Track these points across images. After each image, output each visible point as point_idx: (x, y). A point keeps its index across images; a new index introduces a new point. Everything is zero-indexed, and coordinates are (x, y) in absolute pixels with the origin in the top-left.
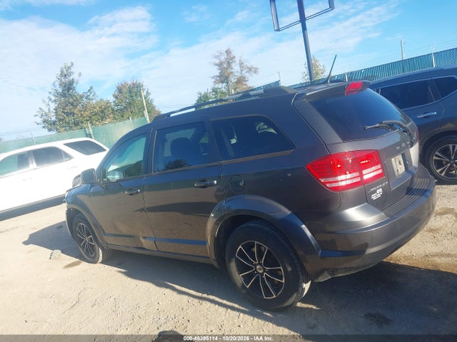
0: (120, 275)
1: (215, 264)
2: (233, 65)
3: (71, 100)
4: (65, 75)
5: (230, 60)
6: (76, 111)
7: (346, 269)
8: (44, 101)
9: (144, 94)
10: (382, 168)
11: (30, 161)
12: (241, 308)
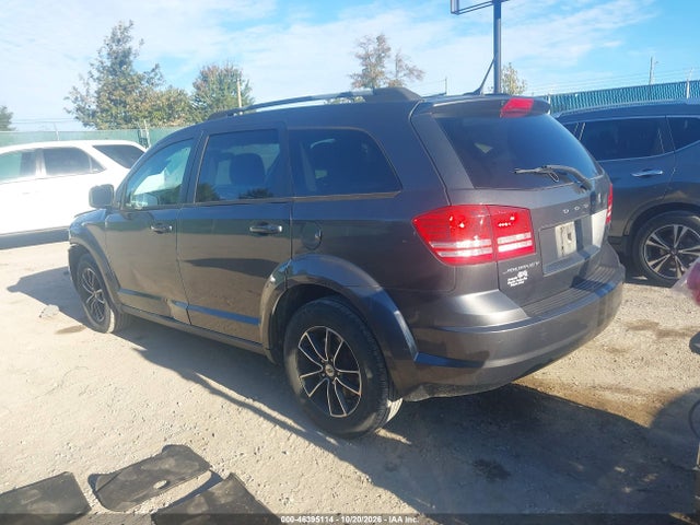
0: (136, 354)
1: (268, 354)
2: (386, 61)
3: (123, 82)
4: (119, 41)
5: (382, 52)
6: (128, 100)
7: (452, 388)
8: (81, 78)
9: (241, 88)
10: (533, 239)
11: (38, 166)
12: (296, 426)
